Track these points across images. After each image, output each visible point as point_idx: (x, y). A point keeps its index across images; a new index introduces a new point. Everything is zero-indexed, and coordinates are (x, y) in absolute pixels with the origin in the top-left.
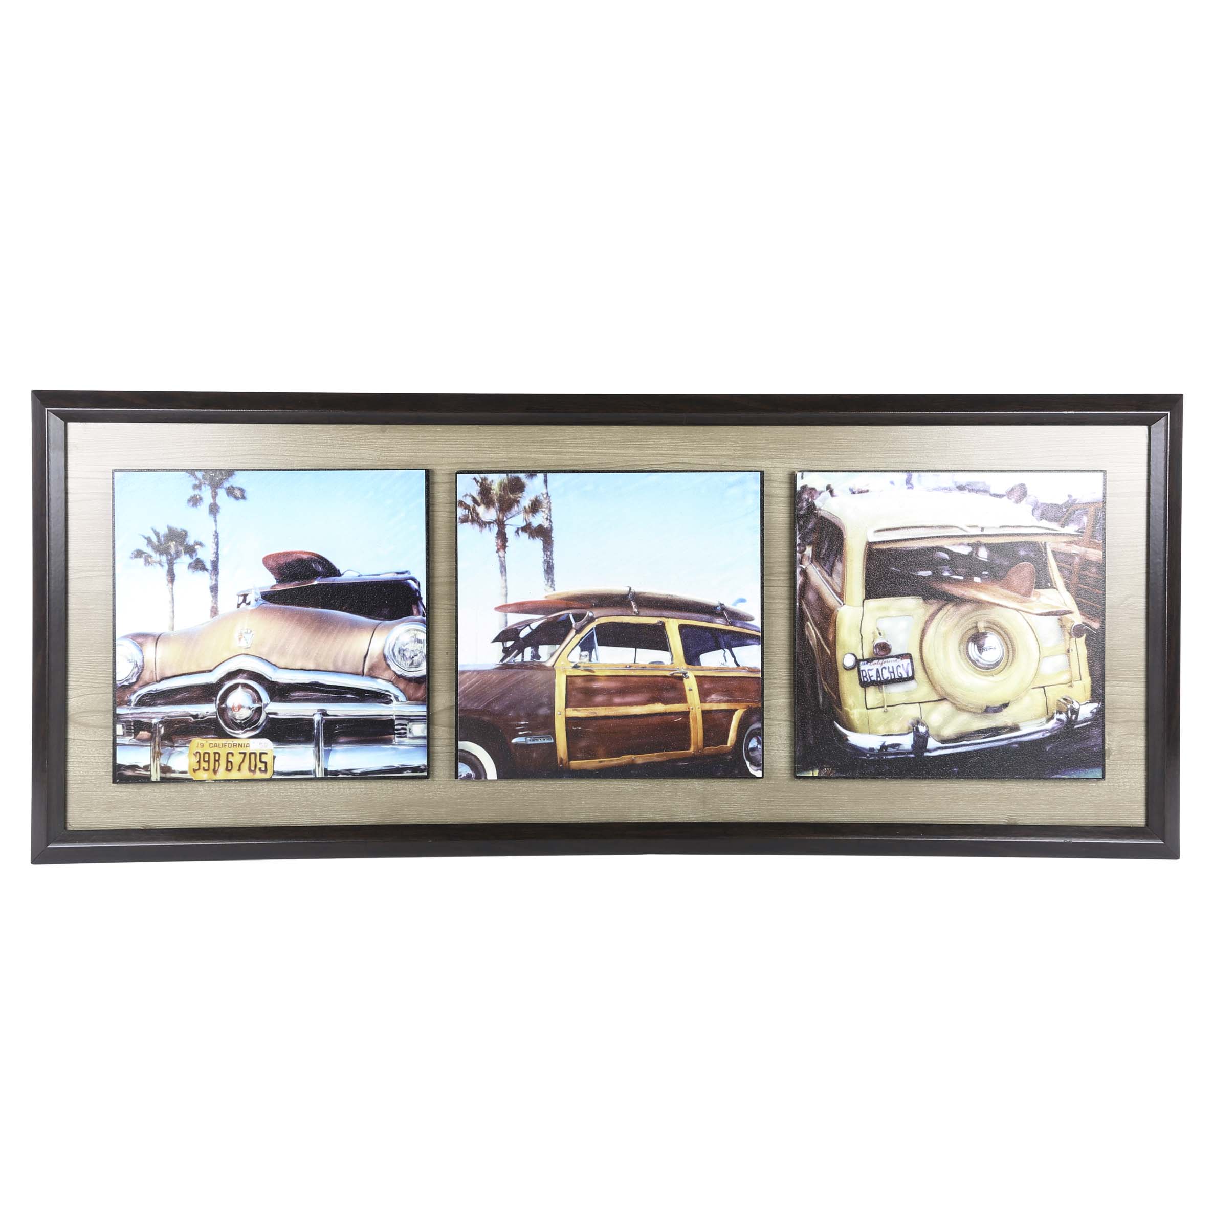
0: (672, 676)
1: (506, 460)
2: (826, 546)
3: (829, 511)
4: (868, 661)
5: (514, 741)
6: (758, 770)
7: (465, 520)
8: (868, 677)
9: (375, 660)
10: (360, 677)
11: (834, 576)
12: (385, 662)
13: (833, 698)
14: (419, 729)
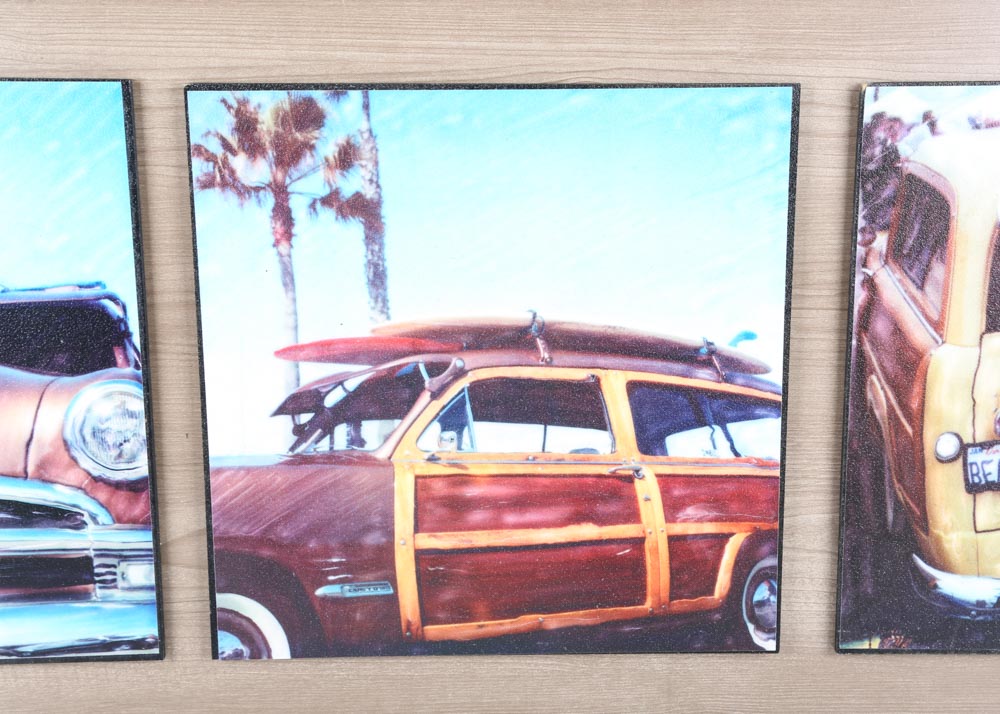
0: (614, 476)
1: (286, 63)
2: (915, 232)
3: (925, 163)
4: (985, 446)
5: (320, 592)
6: (769, 639)
7: (208, 184)
8: (981, 475)
9: (47, 450)
10: (20, 481)
11: (928, 288)
12: (66, 454)
13: (913, 513)
14: (140, 573)
